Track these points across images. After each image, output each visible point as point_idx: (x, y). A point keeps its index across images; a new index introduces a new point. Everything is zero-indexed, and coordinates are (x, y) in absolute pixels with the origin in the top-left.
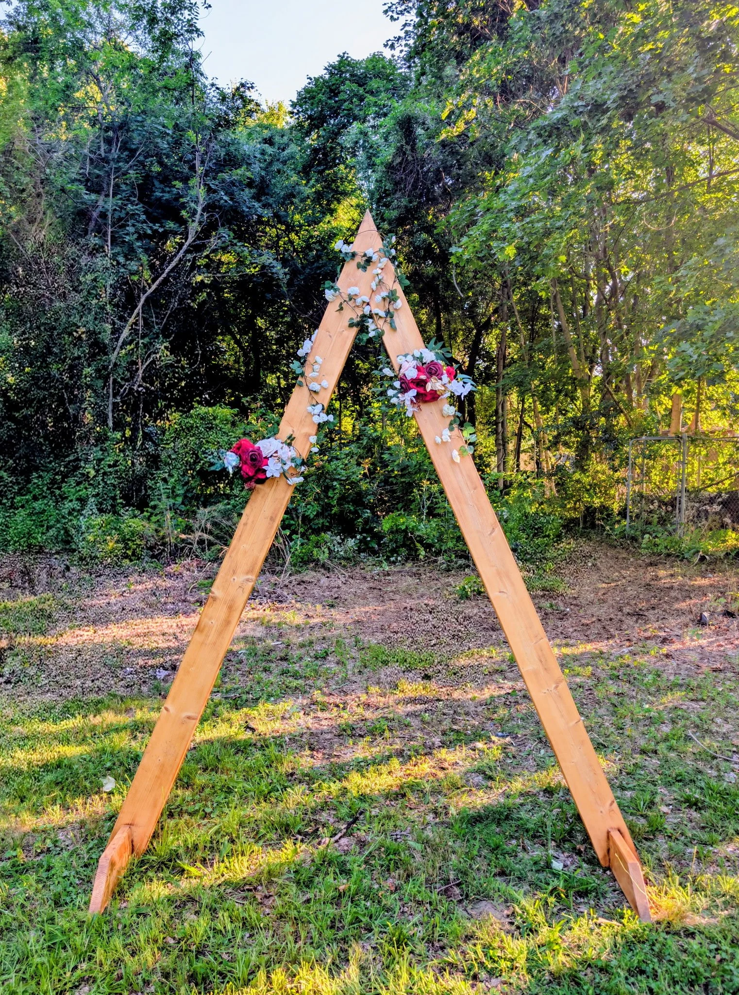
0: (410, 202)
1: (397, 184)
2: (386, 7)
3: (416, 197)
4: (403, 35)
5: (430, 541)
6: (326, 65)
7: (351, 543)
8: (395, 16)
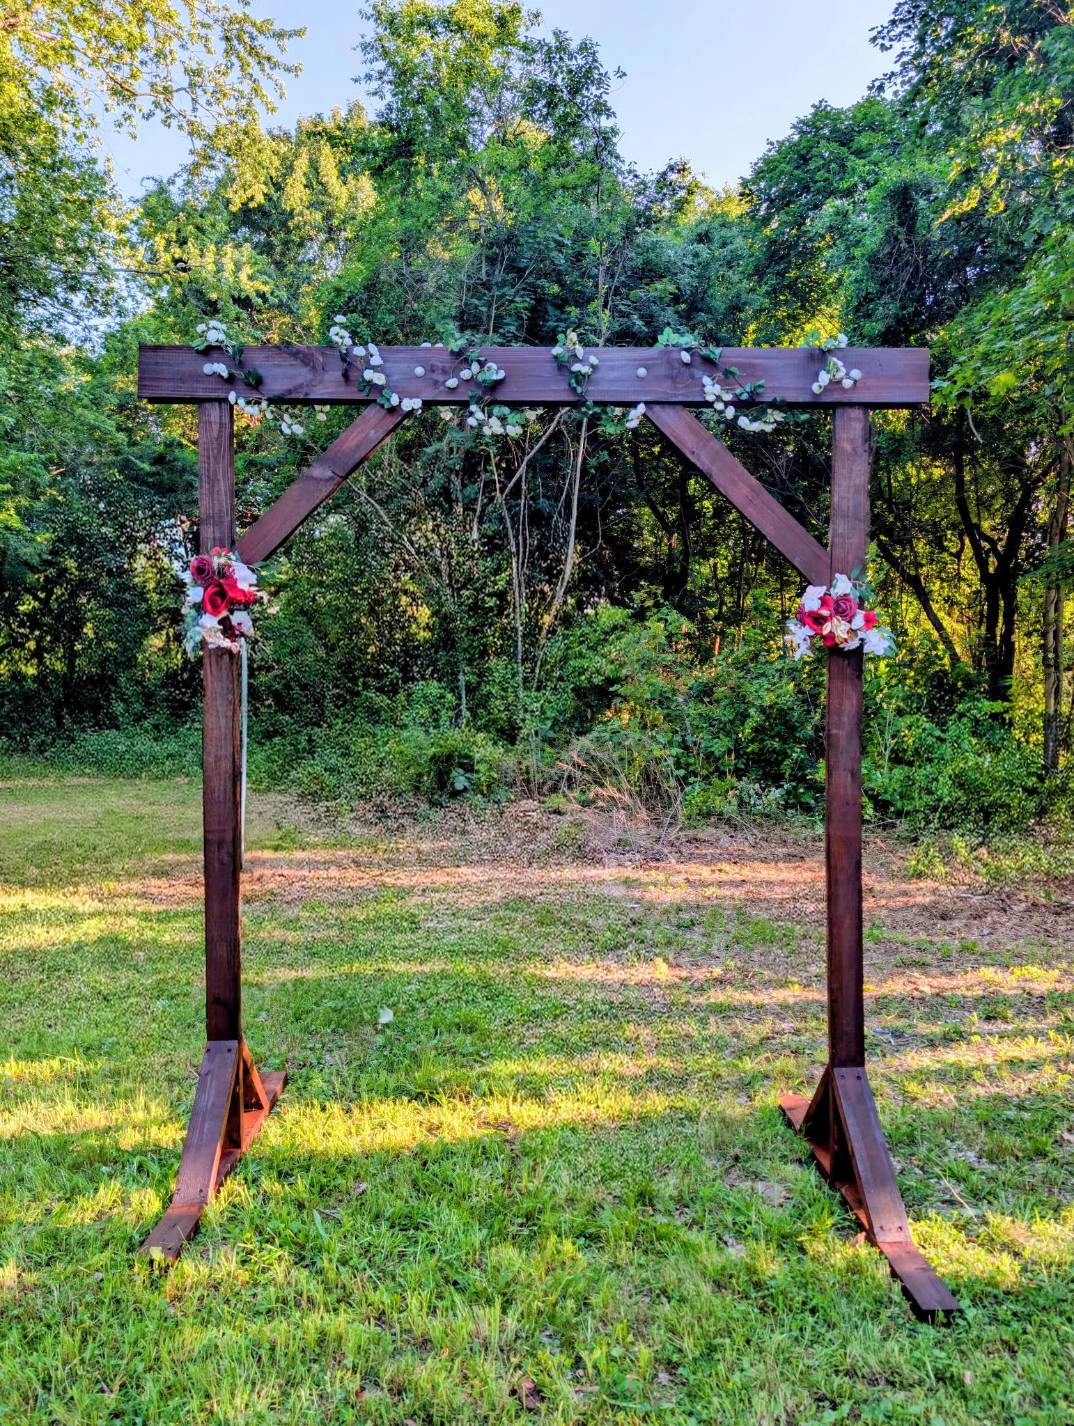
0: (903, 308)
1: (884, 283)
2: (874, 33)
3: (912, 300)
4: (897, 68)
5: (887, 797)
6: (795, 121)
7: (775, 794)
8: (887, 44)
